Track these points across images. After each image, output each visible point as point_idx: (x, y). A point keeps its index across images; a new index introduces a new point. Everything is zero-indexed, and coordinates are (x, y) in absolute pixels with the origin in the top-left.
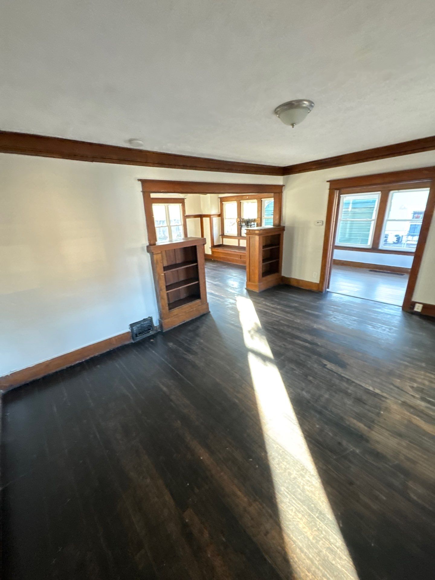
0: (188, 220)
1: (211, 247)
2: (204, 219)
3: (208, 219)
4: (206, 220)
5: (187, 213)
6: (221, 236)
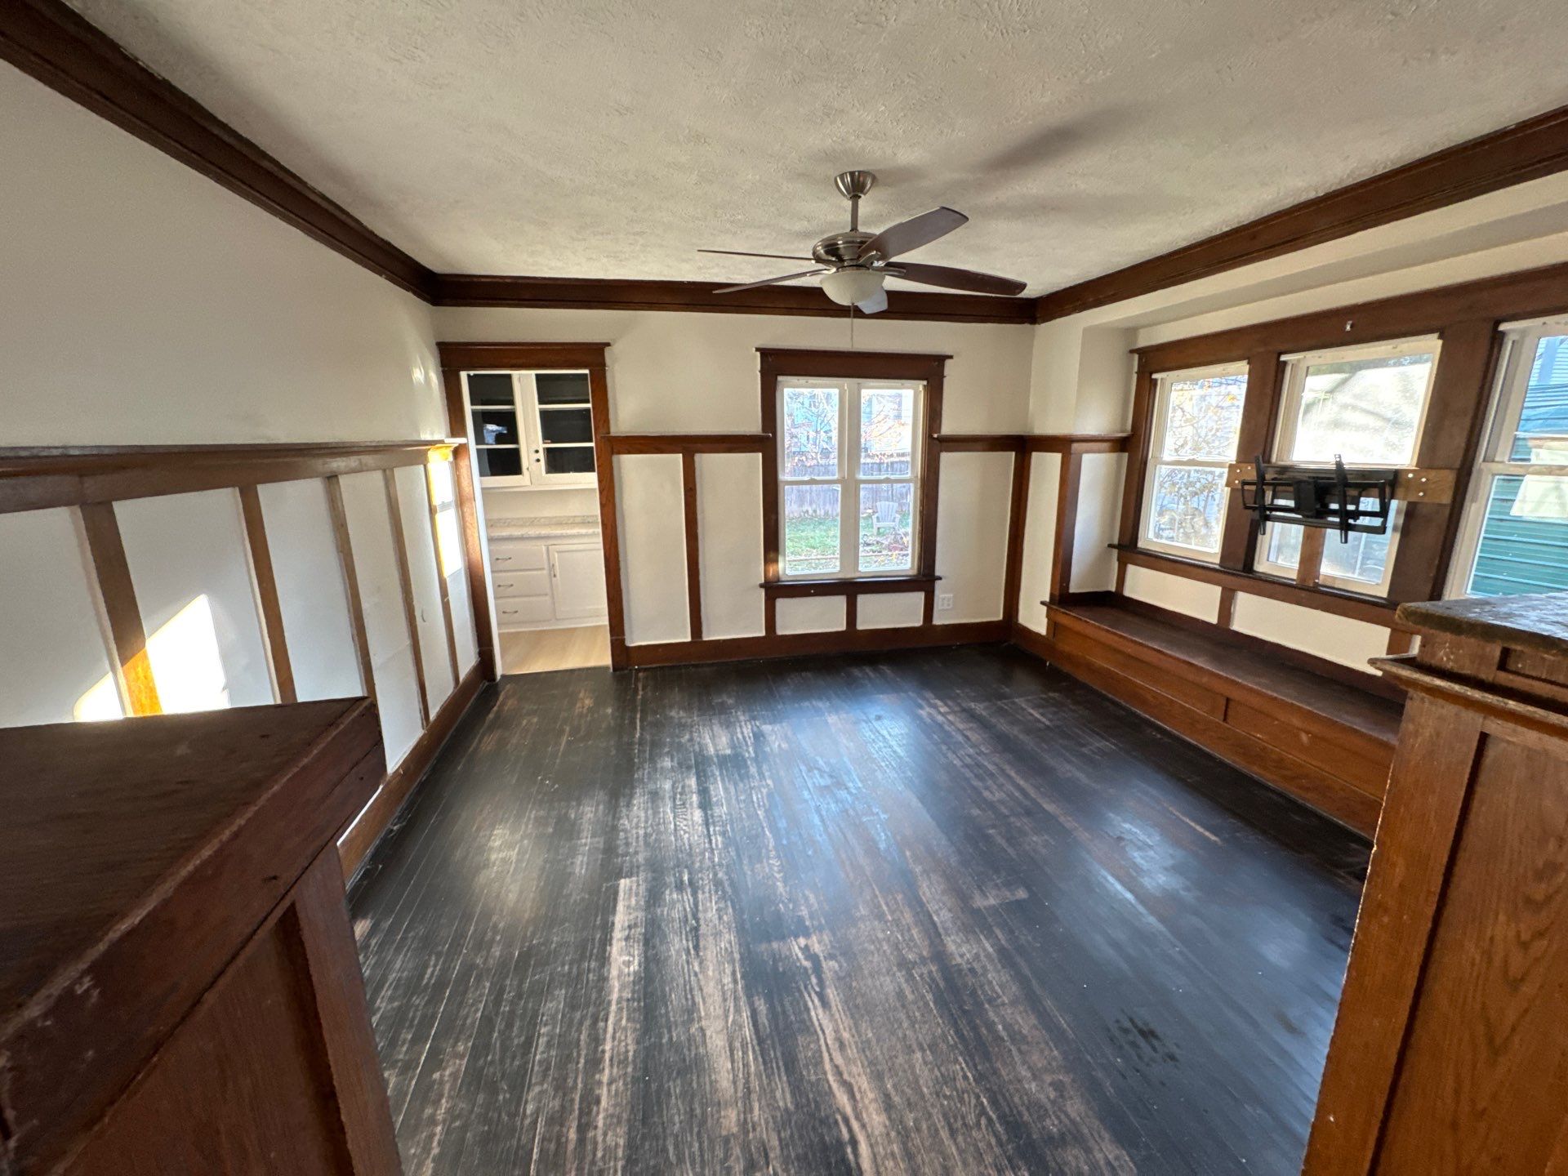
0: (946, 458)
1: (1047, 599)
2: (1036, 457)
3: (1056, 458)
4: (1046, 467)
5: (948, 428)
6: (1115, 552)
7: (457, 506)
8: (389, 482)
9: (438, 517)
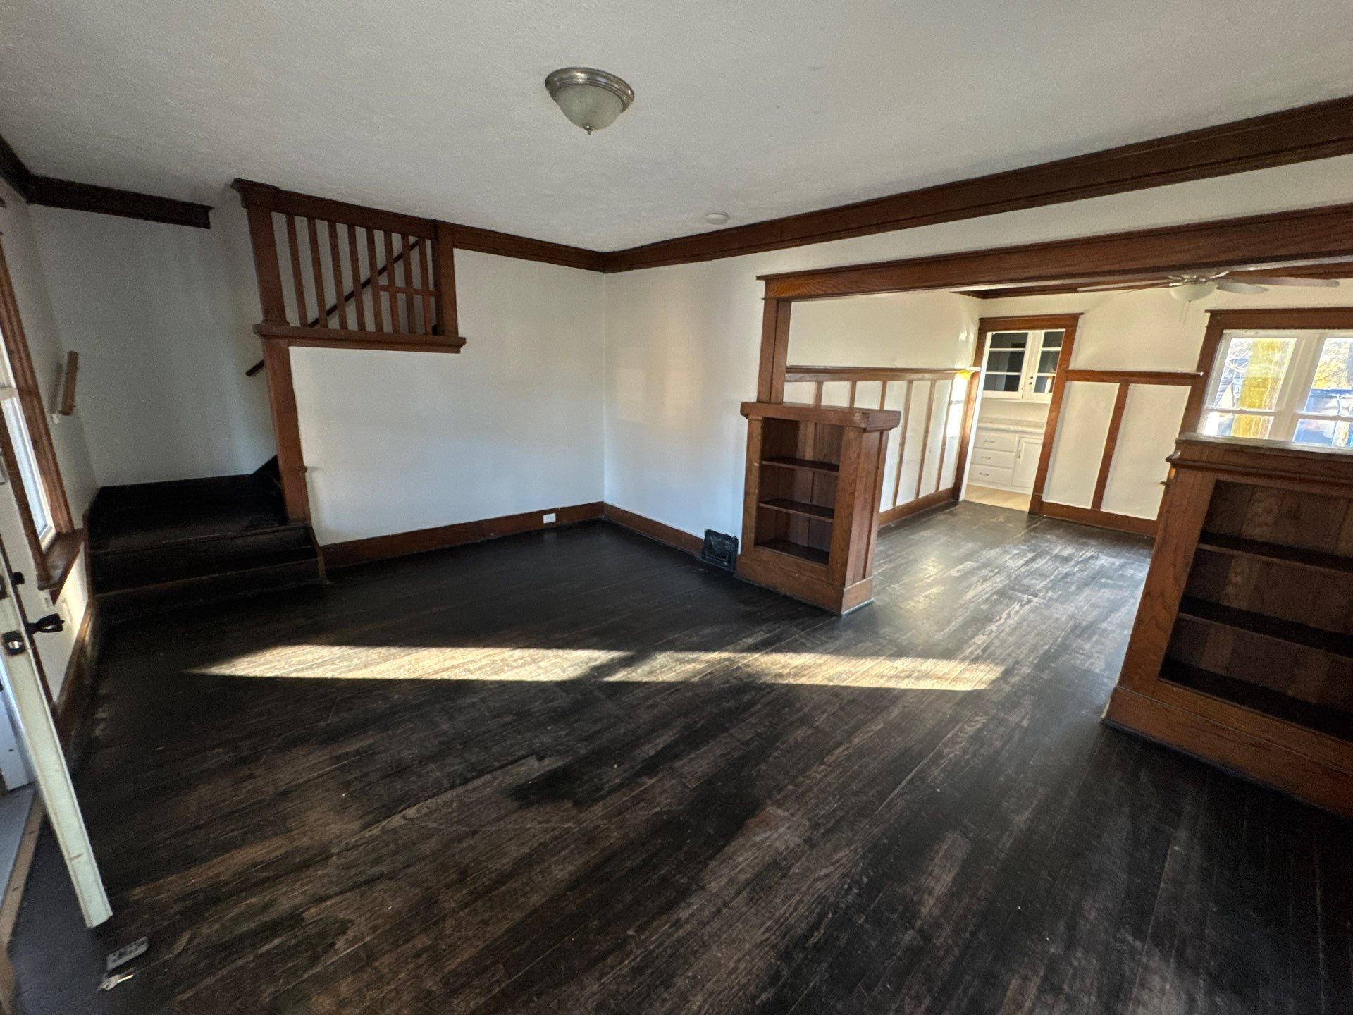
7: (965, 403)
8: (933, 386)
9: (952, 406)
